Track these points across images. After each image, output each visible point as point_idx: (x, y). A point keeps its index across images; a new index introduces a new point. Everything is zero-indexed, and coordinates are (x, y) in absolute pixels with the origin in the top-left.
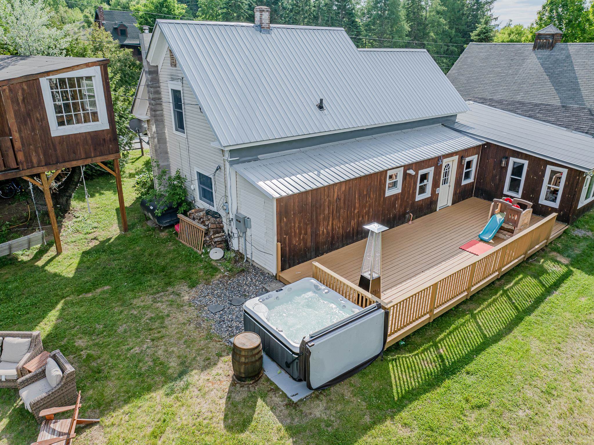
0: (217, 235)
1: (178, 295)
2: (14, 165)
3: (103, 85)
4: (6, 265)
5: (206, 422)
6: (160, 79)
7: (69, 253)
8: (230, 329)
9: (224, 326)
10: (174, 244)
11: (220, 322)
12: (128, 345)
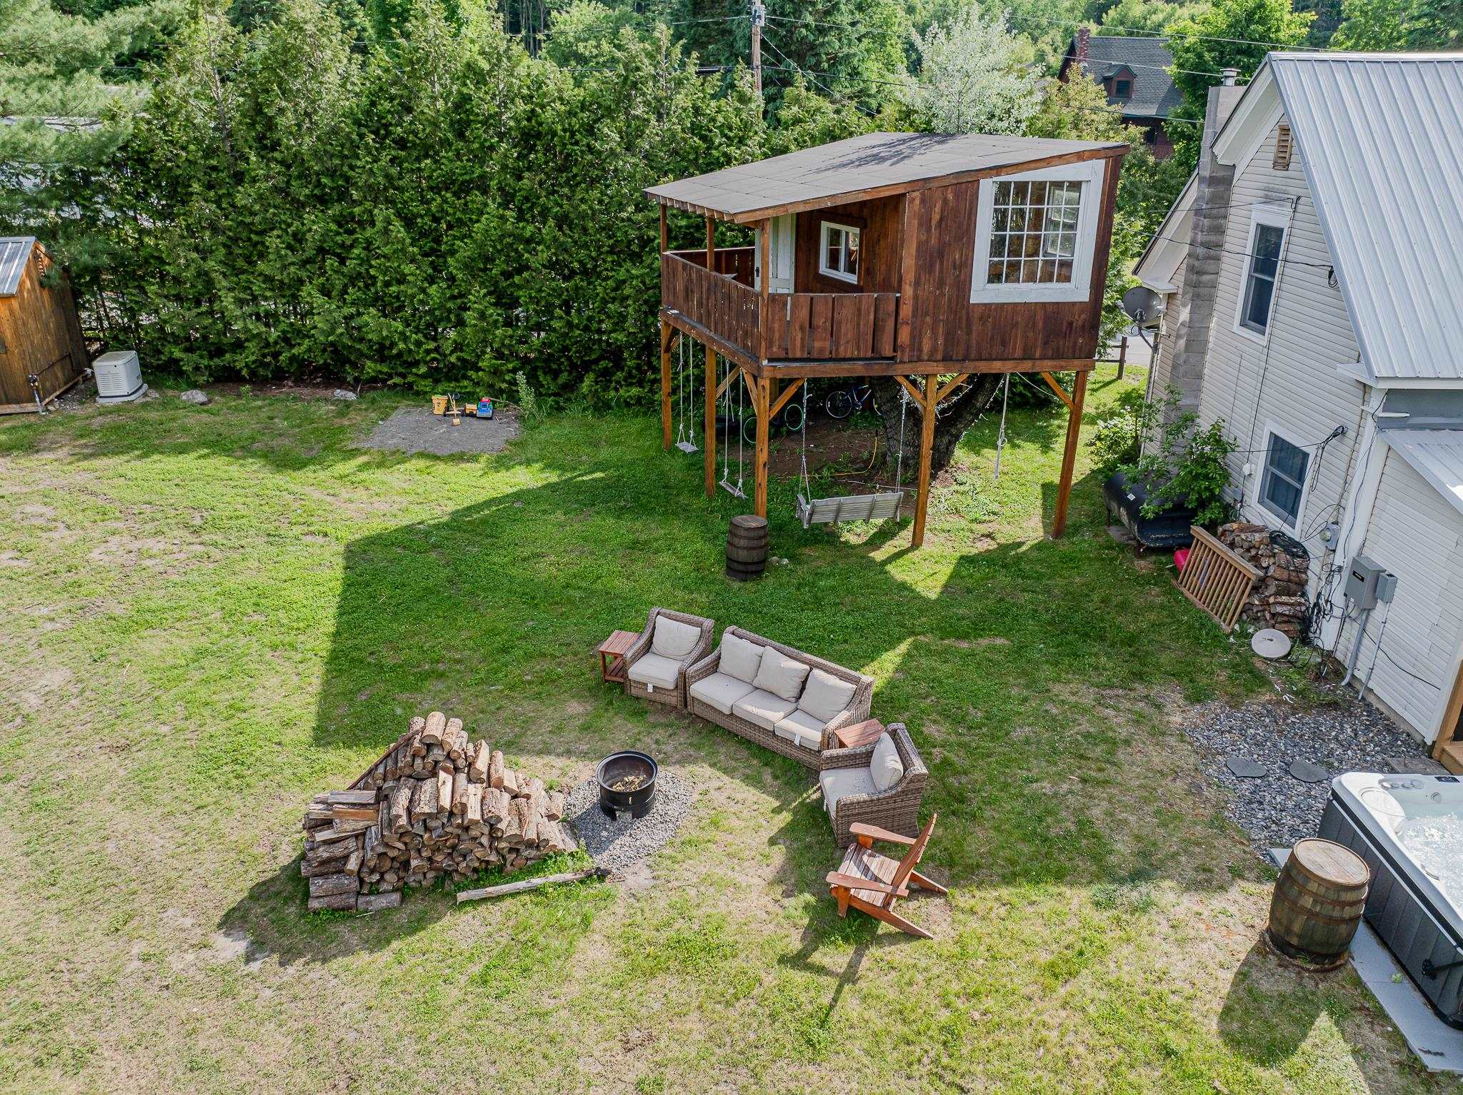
0: (1284, 599)
1: (1159, 707)
2: (887, 350)
3: (1102, 202)
4: (820, 542)
5: (1176, 1000)
6: (1234, 197)
7: (936, 551)
8: (1274, 827)
9: (1260, 815)
10: (1165, 593)
11: (1250, 802)
12: (1029, 770)
